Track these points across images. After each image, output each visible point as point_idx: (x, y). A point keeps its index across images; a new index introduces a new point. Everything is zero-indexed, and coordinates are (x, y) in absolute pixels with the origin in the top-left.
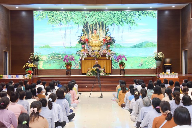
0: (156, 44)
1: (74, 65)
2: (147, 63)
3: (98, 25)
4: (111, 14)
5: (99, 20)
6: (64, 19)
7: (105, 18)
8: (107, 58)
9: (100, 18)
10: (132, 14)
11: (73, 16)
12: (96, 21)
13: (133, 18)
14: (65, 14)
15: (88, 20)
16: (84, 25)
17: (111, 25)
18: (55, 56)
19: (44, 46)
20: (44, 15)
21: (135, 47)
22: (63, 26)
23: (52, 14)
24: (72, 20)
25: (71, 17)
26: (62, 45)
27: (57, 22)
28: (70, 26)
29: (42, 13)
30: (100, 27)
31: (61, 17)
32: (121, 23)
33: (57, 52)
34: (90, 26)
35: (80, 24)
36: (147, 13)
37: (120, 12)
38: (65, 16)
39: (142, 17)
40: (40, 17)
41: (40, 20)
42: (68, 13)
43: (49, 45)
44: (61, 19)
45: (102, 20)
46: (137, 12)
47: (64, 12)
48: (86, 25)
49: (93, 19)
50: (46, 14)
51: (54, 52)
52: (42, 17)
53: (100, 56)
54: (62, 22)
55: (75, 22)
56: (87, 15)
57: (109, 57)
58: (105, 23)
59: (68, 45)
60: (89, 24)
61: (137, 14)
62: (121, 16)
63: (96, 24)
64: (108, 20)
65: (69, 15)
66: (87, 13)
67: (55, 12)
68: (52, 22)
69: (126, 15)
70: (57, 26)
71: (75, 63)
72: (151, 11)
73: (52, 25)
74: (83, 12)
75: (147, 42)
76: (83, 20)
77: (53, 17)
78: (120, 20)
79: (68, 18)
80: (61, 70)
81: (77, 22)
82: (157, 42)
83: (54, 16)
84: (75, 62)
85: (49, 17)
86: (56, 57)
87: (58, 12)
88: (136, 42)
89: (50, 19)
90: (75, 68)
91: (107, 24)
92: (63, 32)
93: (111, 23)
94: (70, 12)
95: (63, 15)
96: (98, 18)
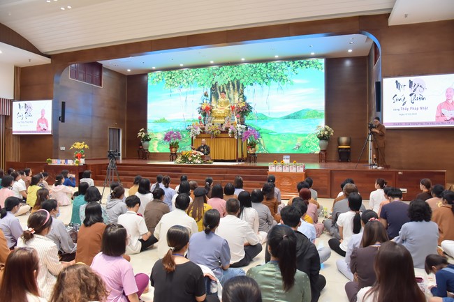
0: (324, 112)
2: (307, 145)
3: (231, 86)
4: (250, 69)
5: (232, 79)
6: (185, 81)
7: (242, 75)
8: (230, 135)
9: (235, 74)
10: (284, 65)
11: (197, 75)
12: (229, 79)
13: (286, 72)
14: (187, 72)
15: (217, 79)
16: (211, 86)
17: (252, 84)
19: (159, 119)
20: (160, 77)
21: (288, 117)
22: (184, 90)
23: (170, 75)
24: (195, 80)
25: (193, 77)
26: (182, 118)
27: (176, 85)
28: (192, 89)
29: (158, 74)
30: (234, 89)
31: (181, 78)
32: (267, 81)
34: (220, 88)
35: (206, 86)
36: (308, 63)
37: (264, 65)
38: (186, 76)
39: (299, 70)
40: (155, 80)
41: (156, 84)
42: (190, 71)
43: (166, 118)
44: (181, 81)
45: (238, 78)
46: (291, 63)
47: (185, 70)
48: (214, 87)
49: (225, 78)
50: (163, 75)
51: (171, 128)
52: (158, 80)
53: (219, 132)
55: (199, 83)
56: (216, 72)
57: (233, 133)
58: (241, 81)
59: (189, 117)
60: (219, 84)
61: (292, 66)
62: (265, 70)
63: (229, 84)
64: (246, 78)
65: (191, 74)
66: (216, 69)
67: (173, 72)
68: (169, 86)
69: (274, 69)
70: (176, 91)
72: (314, 60)
73: (169, 90)
74: (211, 68)
75: (308, 110)
76: (211, 79)
77: (171, 78)
78: (264, 76)
79: (190, 79)
81: (202, 83)
82: (324, 109)
83: (173, 77)
85: (166, 79)
87: (177, 71)
88: (291, 110)
89: (167, 81)
91: (245, 84)
92: (184, 99)
93: (251, 82)
94: (192, 70)
95: (184, 75)
96: (232, 76)
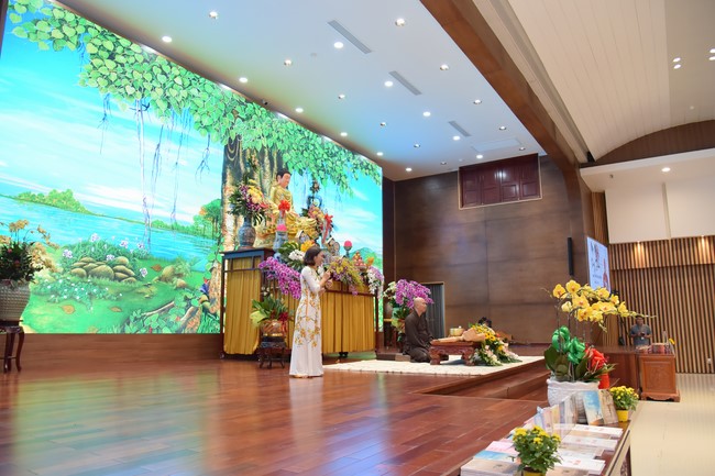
1: (183, 311)
3: (266, 160)
4: (300, 137)
5: (269, 143)
6: (160, 91)
7: (286, 143)
9: (275, 135)
10: (343, 155)
11: (194, 91)
12: (264, 142)
13: (345, 172)
14: (166, 69)
15: (240, 128)
16: (226, 142)
17: (301, 172)
18: (101, 260)
19: (46, 191)
20: (68, 31)
22: (152, 118)
23: (109, 45)
24: (189, 105)
25: (184, 93)
26: (139, 209)
27: (130, 90)
28: (179, 129)
29: (58, 14)
30: (271, 169)
31: (148, 77)
32: (322, 174)
33: (112, 240)
34: (244, 152)
35: (214, 135)
36: (367, 167)
37: (320, 140)
38: (162, 79)
39: (359, 174)
40: (42, 26)
41: (45, 46)
42: (175, 71)
43: (77, 196)
44: (148, 86)
45: (280, 146)
46: (351, 155)
47: (161, 60)
48: (233, 147)
49: (258, 132)
50: (81, 30)
51: (95, 238)
52: (57, 34)
54: (147, 100)
55: (197, 118)
56: (238, 108)
58: (286, 157)
59: (161, 213)
60: (245, 144)
61: (352, 161)
62: (321, 151)
63: (262, 152)
64: (292, 152)
65: (178, 80)
66: (240, 103)
67: (125, 42)
68: (103, 82)
69: (333, 155)
70: (124, 109)
71: (185, 304)
72: (374, 165)
73: (102, 95)
75: (368, 251)
76: (227, 122)
77: (112, 57)
78: (319, 163)
79: (173, 92)
80: (122, 337)
81: (206, 121)
83: (120, 59)
84: (186, 299)
85: (91, 49)
86: (105, 268)
87: (136, 48)
89: (97, 62)
90: (184, 327)
92: (150, 147)
93: (300, 166)
94: (183, 71)
95: (157, 71)
96: (269, 136)
